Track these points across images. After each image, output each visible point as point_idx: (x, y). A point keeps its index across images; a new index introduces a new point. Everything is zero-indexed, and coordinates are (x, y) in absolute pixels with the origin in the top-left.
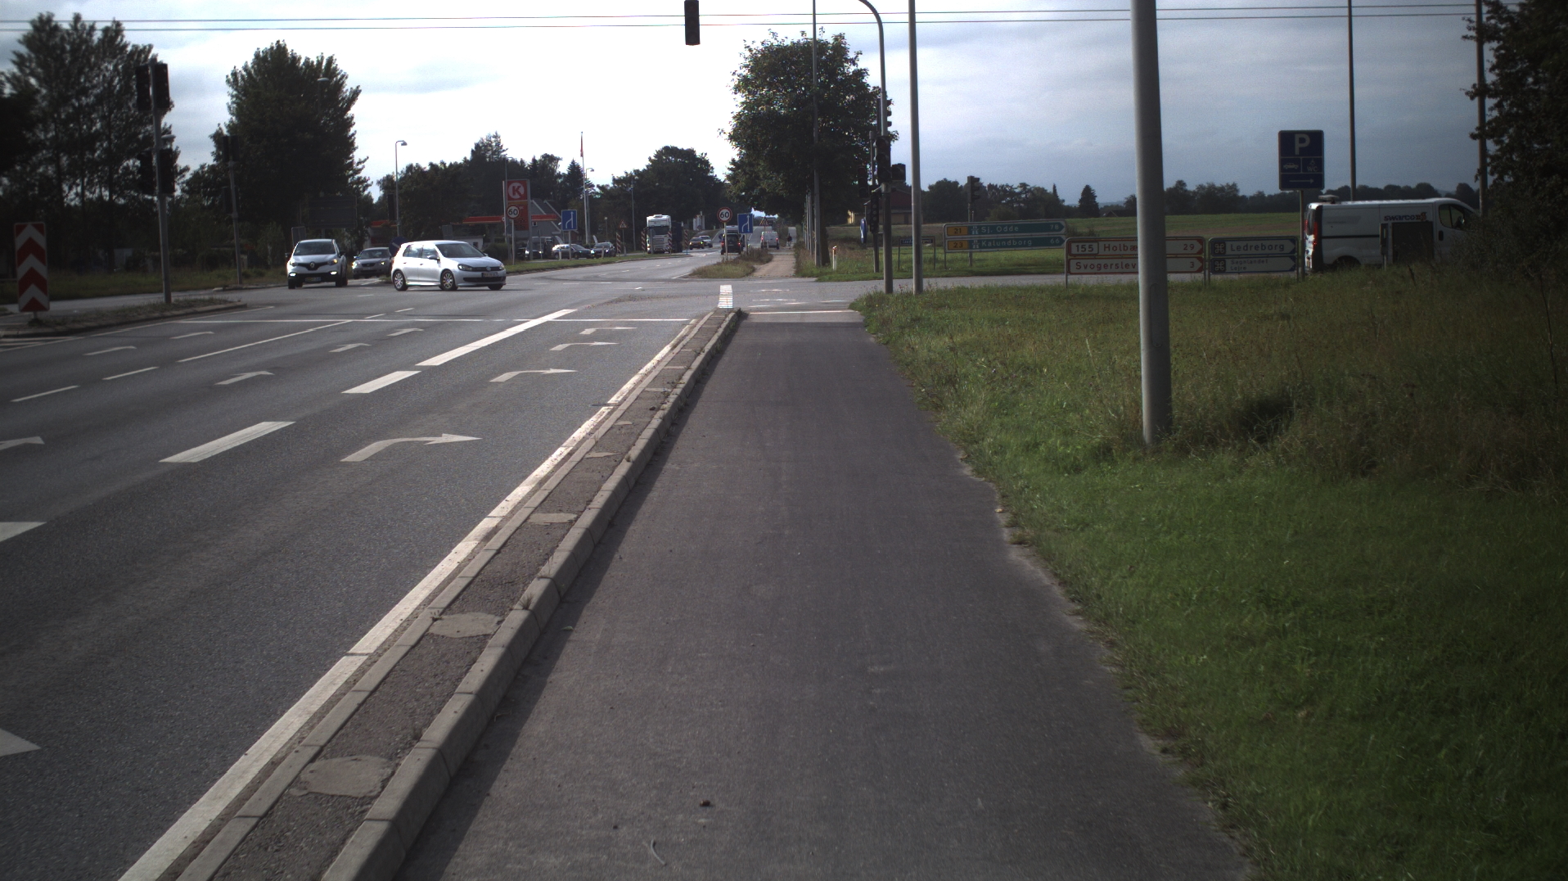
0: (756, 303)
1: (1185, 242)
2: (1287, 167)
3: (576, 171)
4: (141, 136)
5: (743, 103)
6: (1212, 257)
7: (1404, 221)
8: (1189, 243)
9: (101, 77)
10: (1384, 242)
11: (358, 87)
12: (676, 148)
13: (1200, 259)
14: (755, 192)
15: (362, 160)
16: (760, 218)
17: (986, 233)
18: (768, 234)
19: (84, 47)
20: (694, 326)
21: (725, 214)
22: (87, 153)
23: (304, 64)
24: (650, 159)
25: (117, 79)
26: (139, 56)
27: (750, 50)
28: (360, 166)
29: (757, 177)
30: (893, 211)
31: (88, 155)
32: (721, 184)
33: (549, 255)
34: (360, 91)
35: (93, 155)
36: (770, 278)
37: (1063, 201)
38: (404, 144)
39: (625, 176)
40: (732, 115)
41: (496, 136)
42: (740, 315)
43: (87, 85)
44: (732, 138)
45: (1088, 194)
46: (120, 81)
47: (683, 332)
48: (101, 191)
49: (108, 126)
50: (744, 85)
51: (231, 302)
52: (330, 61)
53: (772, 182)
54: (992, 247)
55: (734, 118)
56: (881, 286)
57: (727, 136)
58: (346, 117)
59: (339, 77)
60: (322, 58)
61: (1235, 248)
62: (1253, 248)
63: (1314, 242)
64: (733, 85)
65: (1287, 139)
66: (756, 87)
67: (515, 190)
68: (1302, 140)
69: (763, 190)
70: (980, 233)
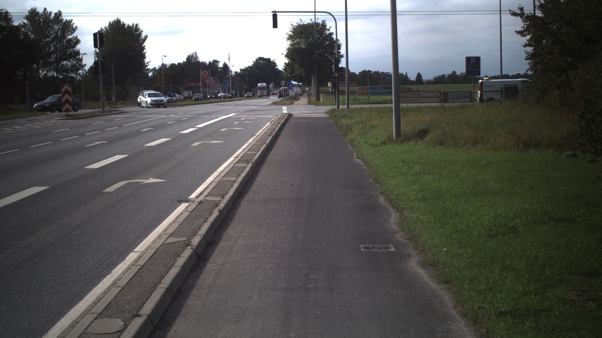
0: (295, 112)
1: (435, 93)
2: (468, 68)
3: (226, 66)
4: (68, 53)
5: (290, 44)
6: (444, 98)
7: (510, 86)
8: (436, 93)
9: (54, 31)
10: (502, 93)
11: (147, 35)
12: (263, 58)
13: (440, 98)
14: (294, 75)
15: (148, 62)
16: (295, 84)
17: (372, 90)
18: (297, 90)
19: (47, 20)
20: (275, 118)
21: (283, 83)
22: (48, 59)
23: (127, 26)
24: (253, 62)
25: (60, 31)
26: (68, 23)
27: (293, 26)
28: (147, 64)
29: (294, 69)
30: (340, 82)
31: (48, 60)
32: (280, 72)
33: (217, 97)
34: (148, 36)
35: (51, 59)
36: (299, 105)
37: (410, 78)
38: (165, 56)
39: (244, 68)
40: (286, 48)
41: (195, 53)
42: (290, 115)
43: (49, 34)
44: (286, 56)
45: (419, 76)
46: (61, 33)
47: (272, 119)
48: (53, 73)
49: (56, 48)
50: (290, 38)
51: (122, 111)
52: (137, 25)
53: (299, 71)
54: (374, 94)
55: (287, 49)
56: (336, 107)
57: (284, 56)
58: (142, 46)
59: (140, 31)
60: (134, 24)
61: (451, 95)
62: (457, 95)
63: (480, 93)
64: (286, 38)
65: (468, 59)
66: (295, 38)
67: (205, 73)
68: (473, 60)
69: (296, 74)
70: (371, 90)
